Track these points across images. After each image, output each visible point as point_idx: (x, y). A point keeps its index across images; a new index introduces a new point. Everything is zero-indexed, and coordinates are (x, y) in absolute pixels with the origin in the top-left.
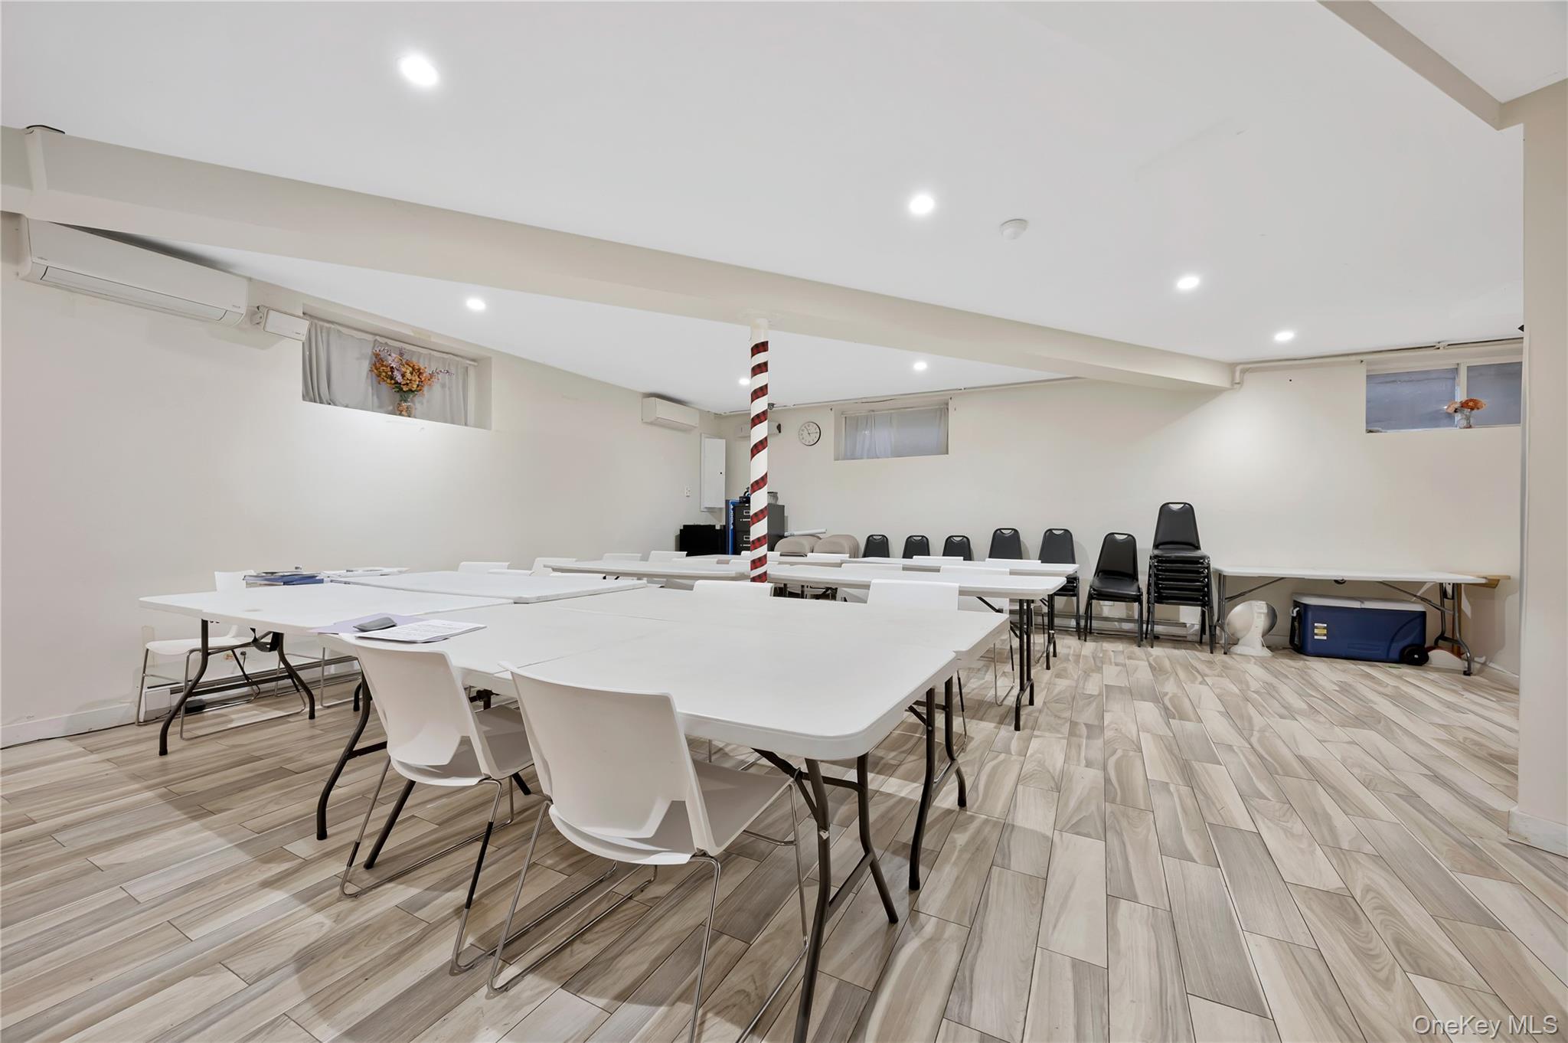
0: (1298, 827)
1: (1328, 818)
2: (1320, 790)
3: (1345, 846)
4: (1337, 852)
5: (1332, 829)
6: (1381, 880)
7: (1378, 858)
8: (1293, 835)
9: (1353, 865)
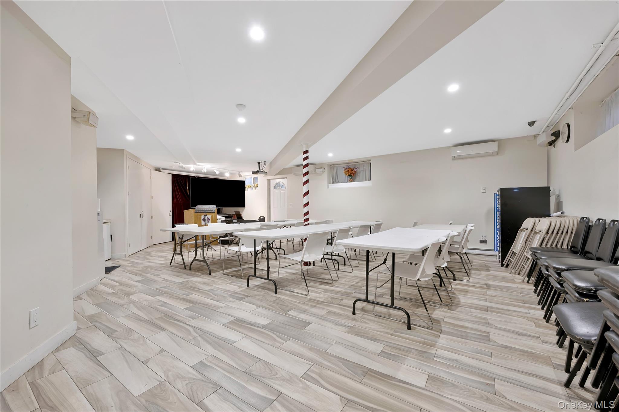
0: (145, 303)
1: (139, 309)
2: (146, 318)
3: (131, 304)
4: (133, 302)
5: (136, 307)
6: (121, 302)
7: (122, 305)
8: (145, 301)
9: (128, 301)
